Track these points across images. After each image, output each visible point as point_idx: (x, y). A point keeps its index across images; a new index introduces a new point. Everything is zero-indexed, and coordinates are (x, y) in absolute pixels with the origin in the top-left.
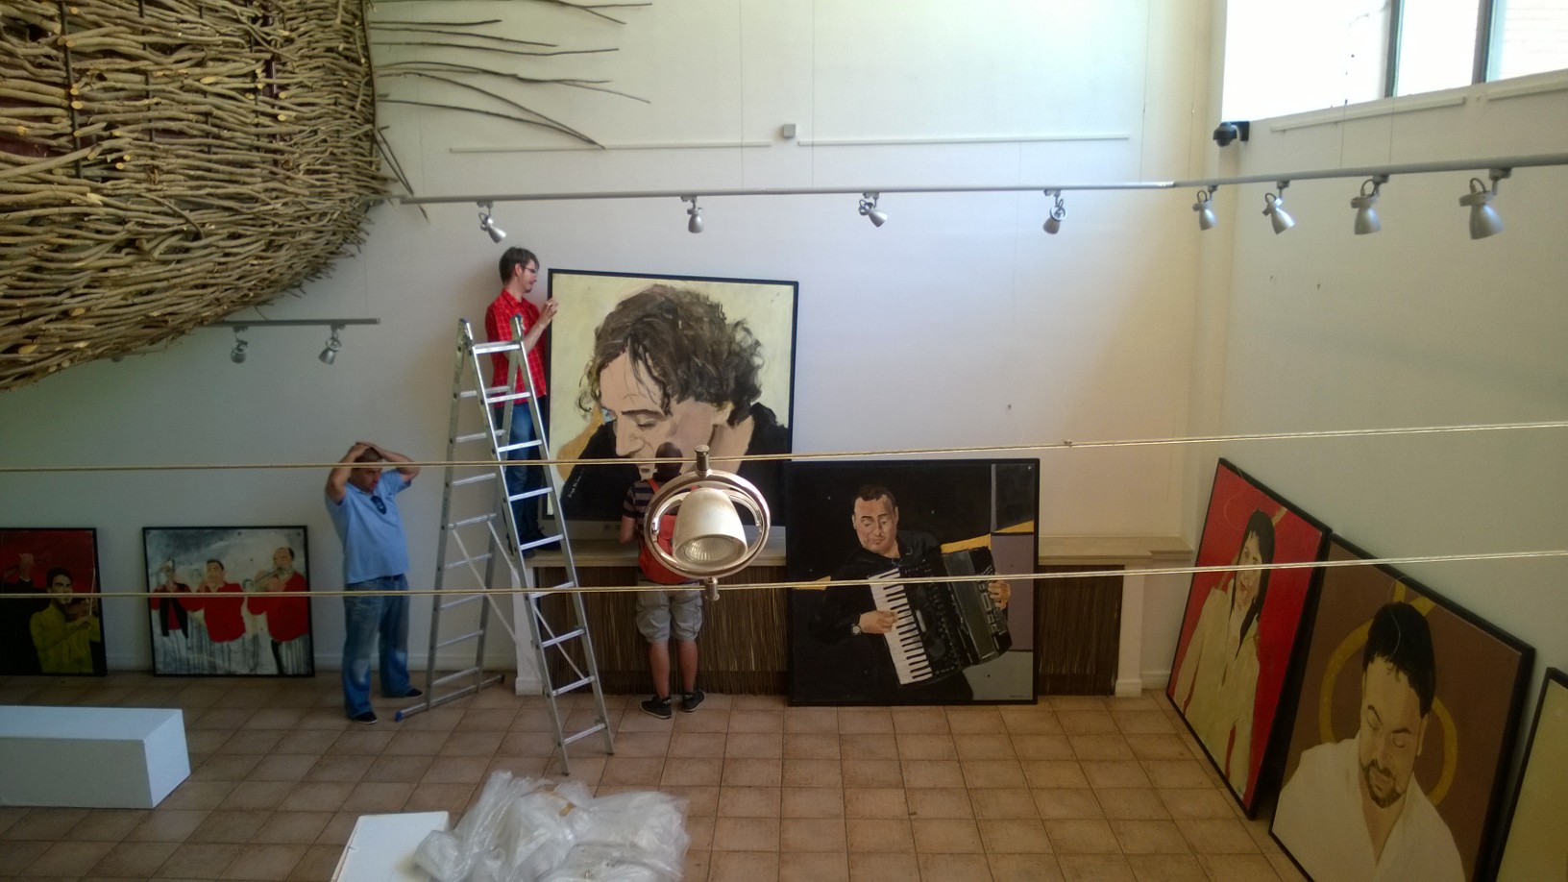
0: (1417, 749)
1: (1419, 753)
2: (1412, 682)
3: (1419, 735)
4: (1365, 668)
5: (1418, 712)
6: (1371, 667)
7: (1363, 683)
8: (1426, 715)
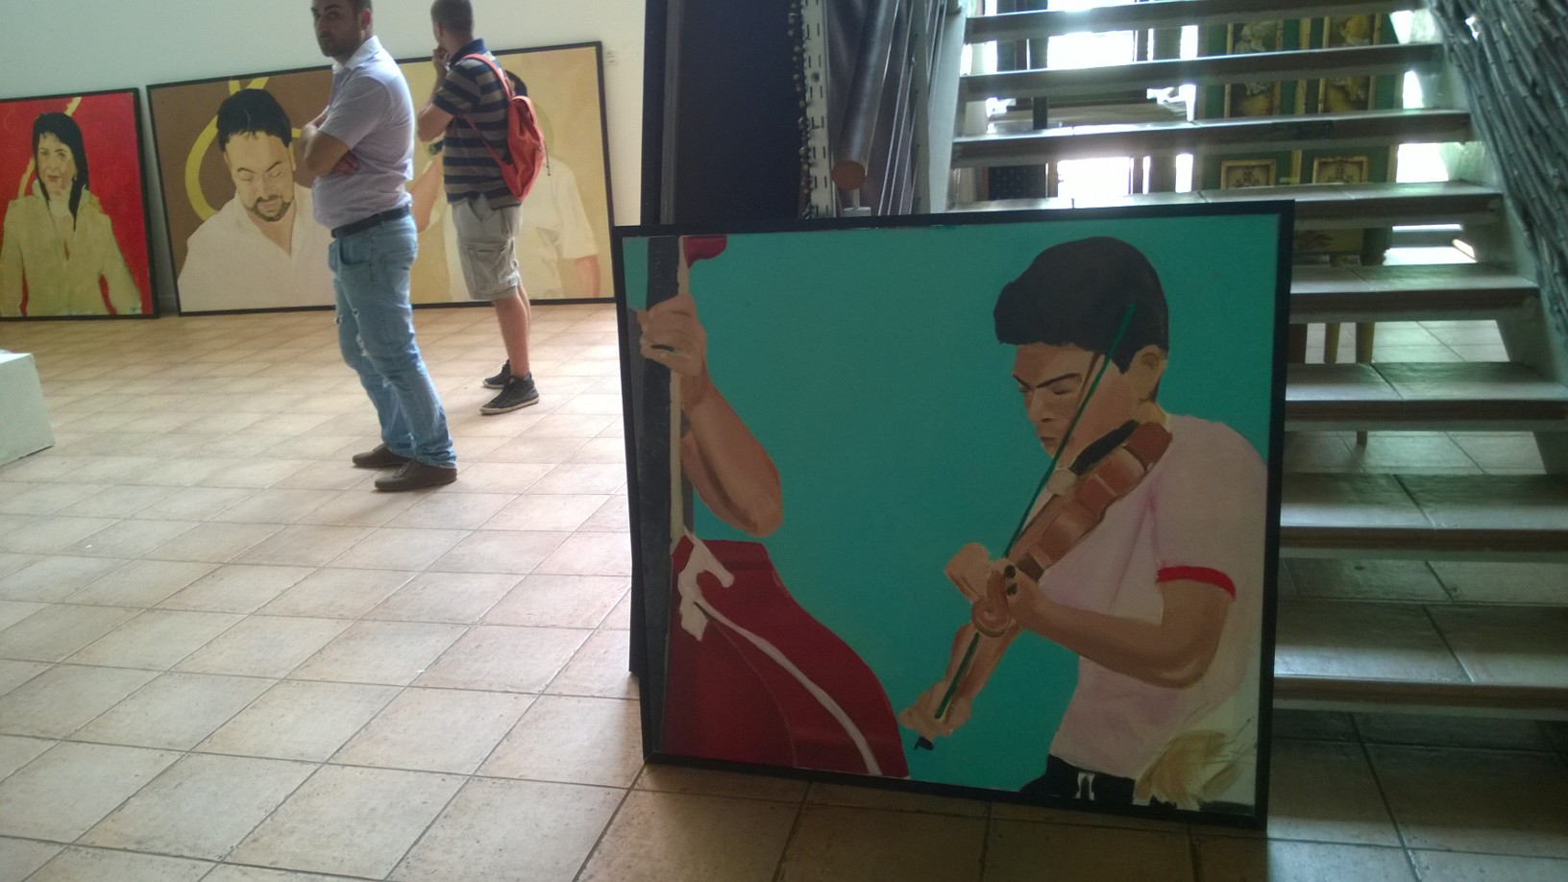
0: (292, 168)
1: (294, 169)
2: (269, 132)
3: (290, 158)
4: (223, 149)
5: (283, 146)
6: (228, 146)
7: (226, 159)
8: (291, 144)
